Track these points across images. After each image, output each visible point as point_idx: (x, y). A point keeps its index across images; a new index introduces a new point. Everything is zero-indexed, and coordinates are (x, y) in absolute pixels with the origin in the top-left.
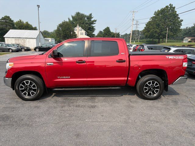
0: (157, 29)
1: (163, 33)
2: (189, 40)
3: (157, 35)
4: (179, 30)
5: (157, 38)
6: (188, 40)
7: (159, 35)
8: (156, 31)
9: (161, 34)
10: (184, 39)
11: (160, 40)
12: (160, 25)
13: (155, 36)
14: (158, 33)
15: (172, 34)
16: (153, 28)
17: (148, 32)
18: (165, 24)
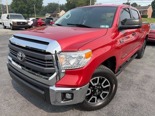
0: (25, 5)
1: (31, 9)
2: (50, 15)
3: (26, 10)
4: (42, 7)
5: (26, 13)
6: (48, 15)
7: (28, 11)
8: (24, 7)
9: (29, 10)
10: (46, 15)
11: (29, 15)
12: (27, 2)
13: (24, 11)
14: (27, 9)
15: (38, 10)
16: (21, 4)
17: (17, 7)
18: (31, 1)
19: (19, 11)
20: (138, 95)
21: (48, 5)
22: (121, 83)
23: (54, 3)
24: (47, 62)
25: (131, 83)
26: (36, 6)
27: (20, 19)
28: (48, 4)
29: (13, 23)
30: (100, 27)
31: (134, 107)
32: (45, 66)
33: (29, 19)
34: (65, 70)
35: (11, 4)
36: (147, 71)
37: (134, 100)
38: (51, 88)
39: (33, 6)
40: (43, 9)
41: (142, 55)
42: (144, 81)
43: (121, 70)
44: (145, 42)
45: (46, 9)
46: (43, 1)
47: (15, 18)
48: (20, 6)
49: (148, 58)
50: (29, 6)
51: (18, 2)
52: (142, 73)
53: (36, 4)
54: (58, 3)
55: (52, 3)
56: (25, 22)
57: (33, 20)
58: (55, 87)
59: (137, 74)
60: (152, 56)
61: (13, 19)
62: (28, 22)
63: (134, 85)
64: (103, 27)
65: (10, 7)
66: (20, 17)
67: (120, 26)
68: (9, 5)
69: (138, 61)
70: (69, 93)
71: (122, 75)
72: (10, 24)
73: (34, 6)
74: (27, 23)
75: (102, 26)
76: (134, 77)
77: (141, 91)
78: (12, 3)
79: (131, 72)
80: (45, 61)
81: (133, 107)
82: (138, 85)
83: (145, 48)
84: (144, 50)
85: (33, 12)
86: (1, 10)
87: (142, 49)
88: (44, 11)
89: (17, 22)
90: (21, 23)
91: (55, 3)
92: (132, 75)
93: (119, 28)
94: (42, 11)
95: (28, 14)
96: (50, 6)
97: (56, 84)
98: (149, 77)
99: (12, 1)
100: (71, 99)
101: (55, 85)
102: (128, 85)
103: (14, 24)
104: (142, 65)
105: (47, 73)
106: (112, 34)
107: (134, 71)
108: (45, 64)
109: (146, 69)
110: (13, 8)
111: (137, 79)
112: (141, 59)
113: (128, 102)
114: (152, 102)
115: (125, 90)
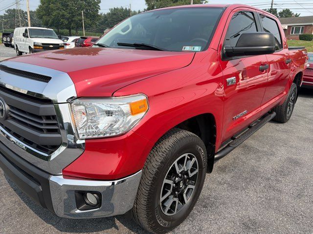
0: (64, 11)
1: (75, 19)
3: (66, 22)
4: (98, 15)
5: (67, 28)
7: (70, 23)
8: (63, 15)
9: (72, 21)
10: (105, 31)
11: (72, 31)
12: (68, 5)
13: (62, 23)
14: (68, 19)
15: (90, 22)
16: (58, 9)
17: (49, 15)
18: (76, 4)
19: (53, 22)
20: (263, 201)
21: (110, 12)
22: (232, 174)
23: (122, 9)
24: (44, 121)
25: (253, 175)
26: (86, 15)
27: (49, 38)
28: (110, 9)
29: (34, 45)
30: (183, 50)
31: (250, 228)
32: (41, 130)
33: (68, 39)
34: (86, 139)
35: (37, 10)
36: (294, 150)
37: (251, 213)
38: (52, 179)
39: (80, 14)
40: (100, 19)
41: (288, 115)
42: (282, 173)
43: (233, 145)
44: (295, 88)
45: (107, 20)
46: (99, 4)
47: (39, 36)
48: (55, 13)
49: (301, 122)
50: (72, 13)
51: (52, 5)
52: (282, 153)
53: (87, 10)
54: (129, 9)
55: (117, 9)
56: (58, 44)
57: (75, 41)
58: (62, 176)
59: (271, 155)
60: (310, 120)
61: (36, 37)
62: (66, 44)
63: (259, 179)
64: (188, 50)
65: (35, 15)
66: (48, 35)
67: (227, 48)
68: (35, 12)
69: (278, 128)
70: (92, 193)
71: (237, 157)
72: (30, 47)
73: (83, 14)
74: (63, 47)
75: (188, 48)
76: (262, 162)
77: (272, 194)
78: (40, 7)
79: (258, 151)
80: (40, 117)
81: (248, 227)
82: (269, 179)
83: (294, 101)
84: (293, 105)
85: (79, 26)
86: (19, 21)
87: (288, 103)
88: (102, 23)
89: (43, 44)
90: (51, 46)
91: (124, 8)
92: (260, 158)
93: (225, 52)
94: (98, 23)
95: (70, 29)
96: (115, 14)
97: (63, 171)
98: (296, 163)
99: (39, 4)
100: (96, 205)
101: (62, 174)
102: (246, 178)
103: (37, 47)
104: (284, 136)
105: (46, 146)
106: (211, 64)
107: (265, 149)
108: (42, 124)
109: (291, 147)
110: (41, 18)
111: (267, 166)
112: (286, 124)
113: (238, 216)
114: (291, 218)
115: (237, 189)
